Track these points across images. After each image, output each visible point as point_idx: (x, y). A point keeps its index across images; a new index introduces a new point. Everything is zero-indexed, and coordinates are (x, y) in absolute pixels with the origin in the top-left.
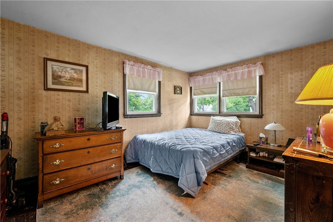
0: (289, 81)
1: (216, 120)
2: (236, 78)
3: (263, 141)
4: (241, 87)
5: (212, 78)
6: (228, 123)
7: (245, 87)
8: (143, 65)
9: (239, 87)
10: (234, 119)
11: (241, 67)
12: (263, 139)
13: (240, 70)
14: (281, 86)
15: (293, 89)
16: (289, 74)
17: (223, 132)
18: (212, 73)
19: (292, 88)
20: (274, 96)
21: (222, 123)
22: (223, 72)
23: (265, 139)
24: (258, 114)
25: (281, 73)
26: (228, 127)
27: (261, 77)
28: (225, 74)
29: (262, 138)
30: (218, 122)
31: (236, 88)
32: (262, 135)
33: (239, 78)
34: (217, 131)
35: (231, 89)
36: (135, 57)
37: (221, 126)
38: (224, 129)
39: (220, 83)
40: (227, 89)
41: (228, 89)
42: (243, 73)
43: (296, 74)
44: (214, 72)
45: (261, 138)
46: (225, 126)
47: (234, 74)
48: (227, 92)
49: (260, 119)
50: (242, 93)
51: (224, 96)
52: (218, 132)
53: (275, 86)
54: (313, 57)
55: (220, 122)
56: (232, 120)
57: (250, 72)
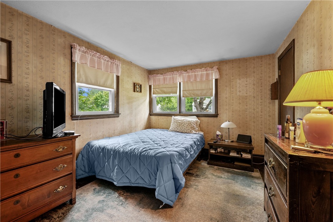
0: (238, 85)
1: (178, 119)
2: (195, 80)
3: (219, 138)
4: (200, 89)
5: (173, 78)
6: (190, 123)
7: (203, 88)
8: (99, 54)
9: (198, 89)
10: (194, 119)
11: (200, 69)
12: (219, 136)
13: (199, 72)
14: (232, 89)
15: (241, 92)
16: (238, 80)
17: (185, 132)
18: (173, 73)
19: (240, 91)
20: (226, 98)
21: (184, 123)
22: (183, 72)
23: (221, 136)
24: (214, 113)
25: (232, 78)
26: (190, 127)
27: (216, 80)
28: (185, 74)
29: (219, 135)
30: (180, 121)
31: (195, 89)
32: (218, 133)
33: (198, 80)
34: (179, 131)
35: (190, 89)
36: (88, 43)
37: (183, 125)
38: (186, 129)
39: (180, 83)
40: (186, 90)
42: (202, 75)
43: (243, 79)
44: (175, 72)
45: (218, 135)
46: (187, 126)
47: (194, 75)
48: (187, 93)
49: (215, 118)
50: (201, 94)
51: (184, 96)
52: (181, 131)
53: (228, 89)
54: (254, 67)
55: (182, 122)
56: (192, 120)
57: (208, 75)
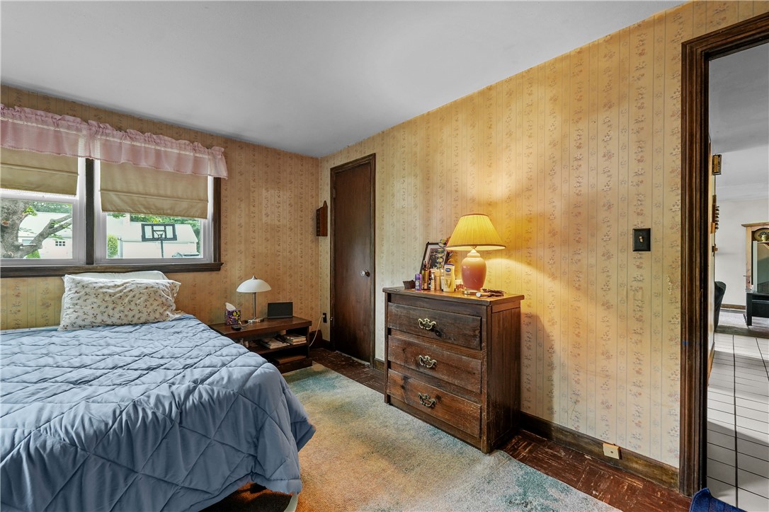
0: (264, 202)
1: (102, 285)
2: (157, 167)
3: (235, 319)
4: (169, 193)
5: (58, 137)
6: (152, 292)
7: (180, 194)
9: (162, 192)
11: (174, 141)
12: (235, 314)
13: (173, 149)
14: (252, 209)
15: (269, 217)
16: (264, 191)
17: (142, 320)
18: (58, 117)
19: (267, 215)
20: (240, 226)
21: (131, 294)
22: (109, 130)
23: (239, 313)
24: (212, 261)
25: (252, 184)
26: (156, 303)
27: (217, 182)
28: (116, 138)
29: (233, 312)
30: (111, 291)
31: (152, 190)
32: (230, 307)
33: (168, 167)
34: (119, 322)
37: (130, 302)
38: (144, 310)
39: (90, 165)
40: (119, 188)
41: (125, 190)
42: (180, 158)
43: (273, 191)
44: (68, 117)
45: (231, 313)
46: (146, 301)
47: (153, 151)
48: (123, 200)
49: (214, 274)
50: (171, 209)
51: (109, 207)
52: (125, 321)
53: (243, 206)
55: (121, 291)
56: (157, 281)
57: (197, 163)
